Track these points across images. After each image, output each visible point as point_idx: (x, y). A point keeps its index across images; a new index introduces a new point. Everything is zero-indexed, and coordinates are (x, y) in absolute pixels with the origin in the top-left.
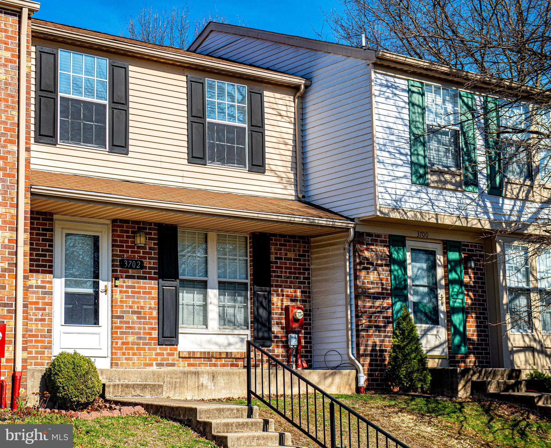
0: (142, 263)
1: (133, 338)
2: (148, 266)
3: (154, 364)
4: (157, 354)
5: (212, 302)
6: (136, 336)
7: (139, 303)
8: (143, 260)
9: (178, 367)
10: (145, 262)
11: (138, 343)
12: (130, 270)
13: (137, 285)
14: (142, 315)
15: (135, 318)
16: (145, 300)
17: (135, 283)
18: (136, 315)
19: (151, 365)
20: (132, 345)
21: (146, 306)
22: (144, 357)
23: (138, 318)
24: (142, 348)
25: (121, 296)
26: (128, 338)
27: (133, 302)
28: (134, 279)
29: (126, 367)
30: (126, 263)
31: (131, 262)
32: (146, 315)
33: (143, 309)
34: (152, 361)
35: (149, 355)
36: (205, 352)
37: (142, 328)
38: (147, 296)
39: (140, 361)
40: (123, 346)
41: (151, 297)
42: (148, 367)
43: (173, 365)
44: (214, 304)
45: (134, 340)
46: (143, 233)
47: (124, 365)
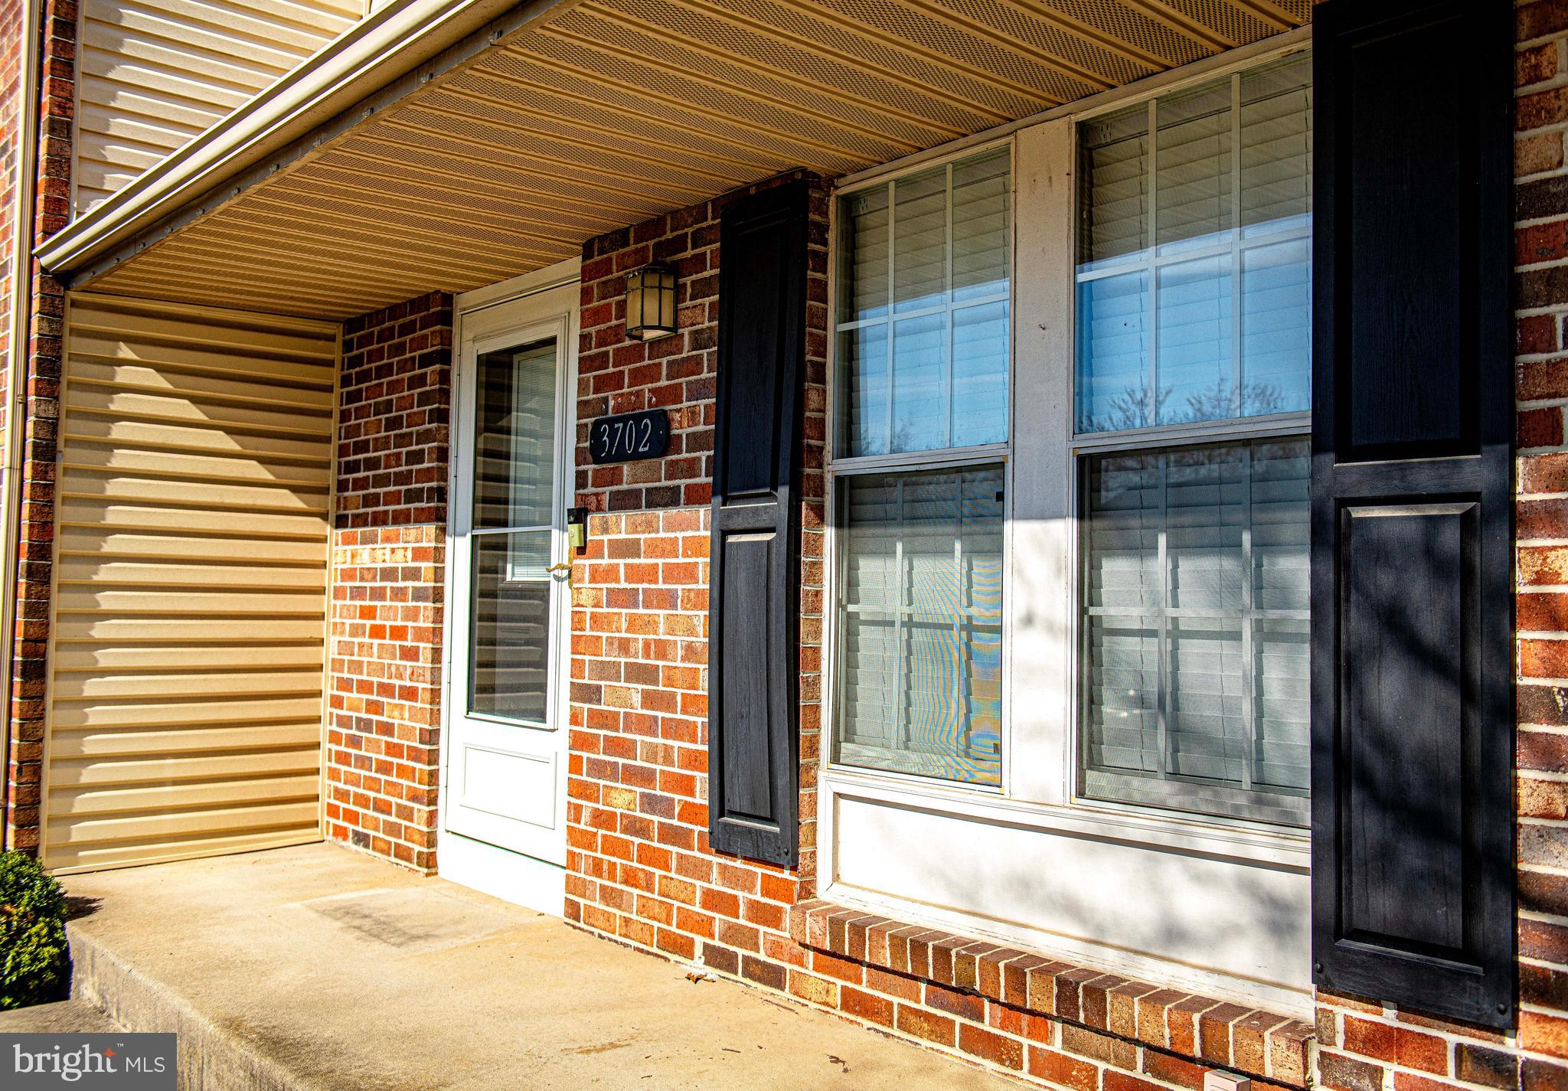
0: (662, 420)
1: (628, 797)
2: (684, 432)
3: (698, 950)
4: (712, 900)
5: (1041, 609)
6: (639, 790)
7: (650, 624)
8: (667, 408)
9: (796, 994)
10: (677, 416)
11: (645, 823)
12: (626, 468)
13: (647, 536)
14: (661, 688)
15: (637, 699)
16: (671, 612)
17: (639, 529)
18: (640, 687)
19: (685, 949)
20: (625, 830)
21: (675, 642)
22: (663, 899)
23: (649, 700)
24: (656, 854)
25: (594, 592)
26: (613, 794)
27: (633, 624)
28: (638, 507)
29: (604, 934)
30: (605, 438)
31: (621, 425)
32: (673, 686)
33: (664, 657)
34: (691, 931)
35: (682, 897)
36: (919, 947)
37: (659, 749)
38: (679, 587)
39: (650, 918)
40: (594, 830)
41: (692, 595)
42: (673, 957)
43: (773, 977)
44: (1051, 628)
45: (632, 806)
46: (634, 275)
47: (596, 924)
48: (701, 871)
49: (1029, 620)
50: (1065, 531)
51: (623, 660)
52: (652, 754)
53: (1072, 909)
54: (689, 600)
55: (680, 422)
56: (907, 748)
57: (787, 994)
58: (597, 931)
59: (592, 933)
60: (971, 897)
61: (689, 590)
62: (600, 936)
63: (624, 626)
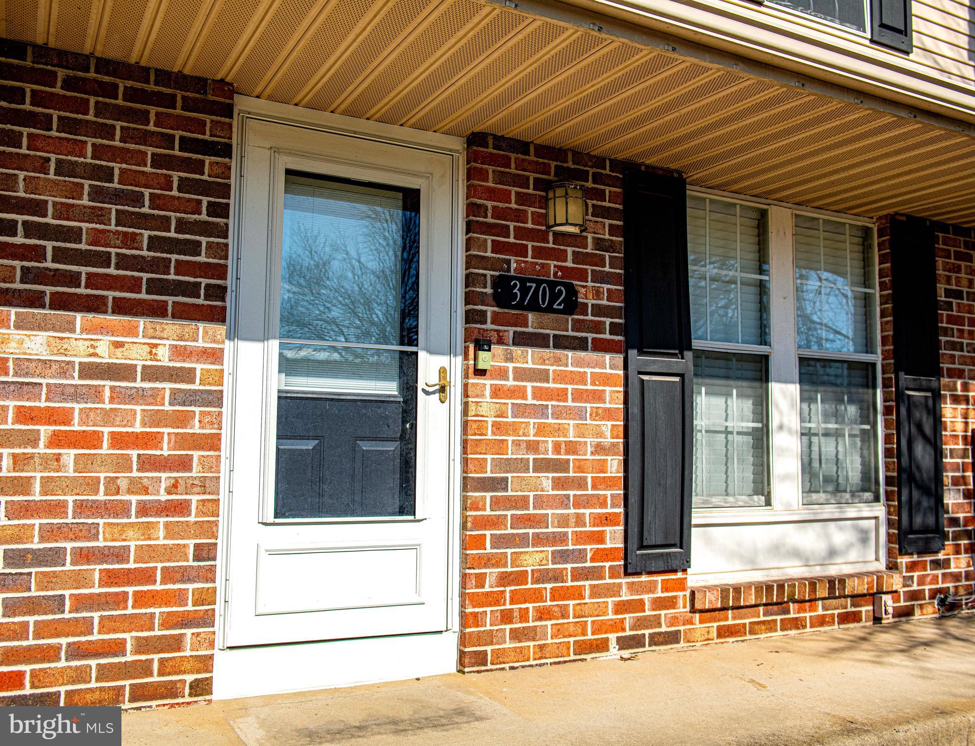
0: (572, 291)
1: (539, 556)
2: (590, 302)
3: (612, 644)
4: (621, 607)
5: (786, 422)
6: (550, 549)
7: (560, 430)
8: (574, 282)
9: (689, 641)
10: (583, 290)
11: (558, 571)
12: (531, 316)
13: (555, 368)
14: (571, 474)
15: (547, 484)
16: (580, 422)
17: (547, 362)
18: (551, 475)
19: (602, 646)
20: (536, 581)
21: (586, 443)
22: (578, 620)
23: (558, 484)
24: (569, 591)
25: (498, 406)
26: (523, 557)
27: (541, 430)
28: (547, 346)
29: (516, 665)
30: (515, 291)
31: (534, 285)
32: (584, 472)
33: (575, 453)
34: (606, 633)
35: (596, 613)
36: (769, 588)
37: (571, 517)
38: (588, 405)
39: (564, 637)
40: (502, 589)
41: (600, 411)
42: (588, 657)
43: (672, 638)
44: (790, 431)
45: (544, 562)
46: (575, 188)
47: (506, 660)
48: (614, 590)
49: (781, 427)
50: (794, 389)
51: (531, 457)
52: (563, 521)
53: (796, 553)
54: (597, 414)
55: (586, 295)
56: (727, 495)
57: (682, 644)
58: (507, 666)
59: (503, 669)
60: (753, 561)
61: (597, 408)
62: (512, 668)
63: (532, 432)
